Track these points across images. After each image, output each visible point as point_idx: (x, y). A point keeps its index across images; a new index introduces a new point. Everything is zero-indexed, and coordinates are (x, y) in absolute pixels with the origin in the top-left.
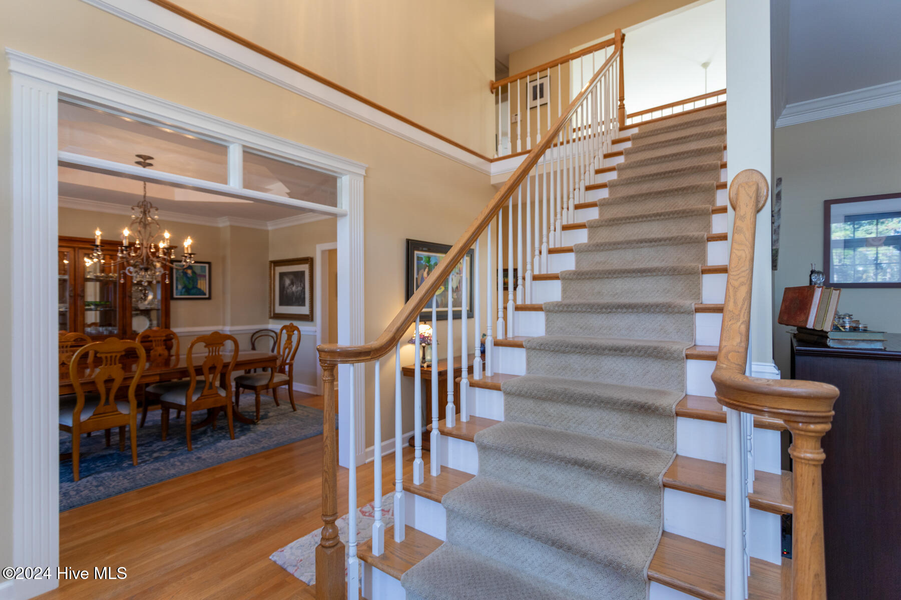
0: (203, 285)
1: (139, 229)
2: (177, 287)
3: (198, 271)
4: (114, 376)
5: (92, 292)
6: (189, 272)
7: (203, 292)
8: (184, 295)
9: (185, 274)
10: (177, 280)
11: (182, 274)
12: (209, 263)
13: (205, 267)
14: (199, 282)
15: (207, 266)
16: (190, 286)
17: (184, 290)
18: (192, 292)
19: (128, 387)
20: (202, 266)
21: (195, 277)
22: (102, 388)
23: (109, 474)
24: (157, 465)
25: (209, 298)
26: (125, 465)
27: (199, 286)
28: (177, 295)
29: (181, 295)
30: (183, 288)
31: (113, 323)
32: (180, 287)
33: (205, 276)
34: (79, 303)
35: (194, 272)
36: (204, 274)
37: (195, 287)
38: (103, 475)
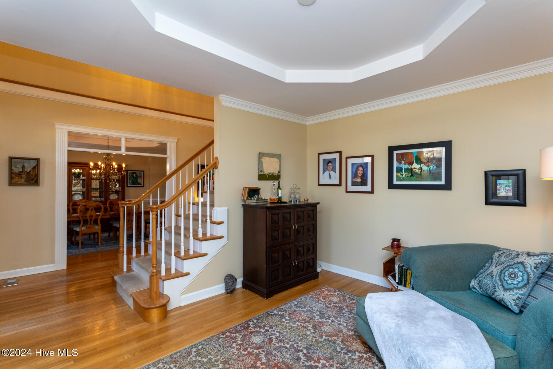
0: (140, 181)
1: (105, 161)
2: (129, 182)
3: (138, 175)
4: (92, 215)
5: (95, 184)
6: (134, 175)
7: (140, 184)
8: (132, 185)
9: (133, 176)
10: (129, 179)
11: (131, 176)
12: (143, 171)
13: (141, 173)
14: (139, 179)
15: (142, 172)
16: (135, 181)
17: (132, 183)
18: (136, 183)
19: (98, 219)
20: (140, 173)
21: (137, 177)
22: (89, 219)
23: (91, 248)
24: (107, 247)
25: (143, 186)
26: (97, 246)
27: (139, 181)
28: (129, 185)
29: (131, 185)
30: (132, 182)
31: (102, 196)
32: (130, 182)
33: (141, 177)
34: (90, 188)
35: (136, 175)
36: (140, 176)
37: (137, 182)
38: (89, 248)
